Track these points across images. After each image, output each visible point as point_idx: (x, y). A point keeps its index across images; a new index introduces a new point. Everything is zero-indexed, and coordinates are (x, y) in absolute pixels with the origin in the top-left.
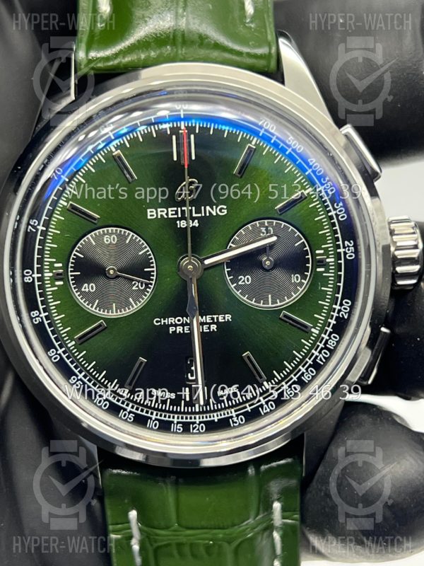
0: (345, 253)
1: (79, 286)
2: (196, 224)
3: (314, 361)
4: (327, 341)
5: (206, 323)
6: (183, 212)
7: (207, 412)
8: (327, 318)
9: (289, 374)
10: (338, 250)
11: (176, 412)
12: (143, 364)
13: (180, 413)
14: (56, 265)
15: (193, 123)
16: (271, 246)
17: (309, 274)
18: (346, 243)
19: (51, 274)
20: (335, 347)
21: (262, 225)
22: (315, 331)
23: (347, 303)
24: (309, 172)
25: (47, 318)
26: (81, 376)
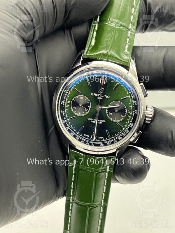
0: (134, 113)
1: (73, 107)
2: (102, 99)
3: (122, 135)
4: (126, 132)
6: (99, 95)
7: (95, 142)
8: (127, 126)
9: (116, 137)
11: (88, 140)
12: (83, 128)
13: (89, 140)
14: (68, 101)
15: (106, 76)
16: (118, 107)
17: (125, 115)
18: (135, 110)
19: (67, 103)
20: (128, 133)
21: (117, 102)
22: (124, 129)
23: (133, 124)
24: (130, 92)
25: (64, 113)
26: (69, 127)
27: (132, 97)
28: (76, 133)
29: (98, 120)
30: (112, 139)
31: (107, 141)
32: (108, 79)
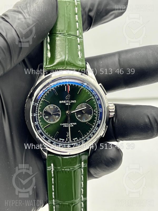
0: (100, 111)
1: (45, 117)
2: (70, 104)
3: (93, 133)
4: (96, 129)
6: (67, 102)
7: (71, 143)
8: (96, 124)
9: (88, 135)
10: (98, 110)
11: (64, 143)
12: (58, 133)
14: (40, 112)
15: (70, 83)
16: (85, 109)
17: (92, 115)
18: (100, 109)
19: (39, 114)
21: (83, 104)
22: (93, 127)
23: (100, 121)
24: (93, 94)
25: (38, 123)
26: (45, 136)
27: (95, 97)
28: (52, 139)
29: (70, 124)
30: (85, 138)
31: (81, 140)
32: (71, 86)
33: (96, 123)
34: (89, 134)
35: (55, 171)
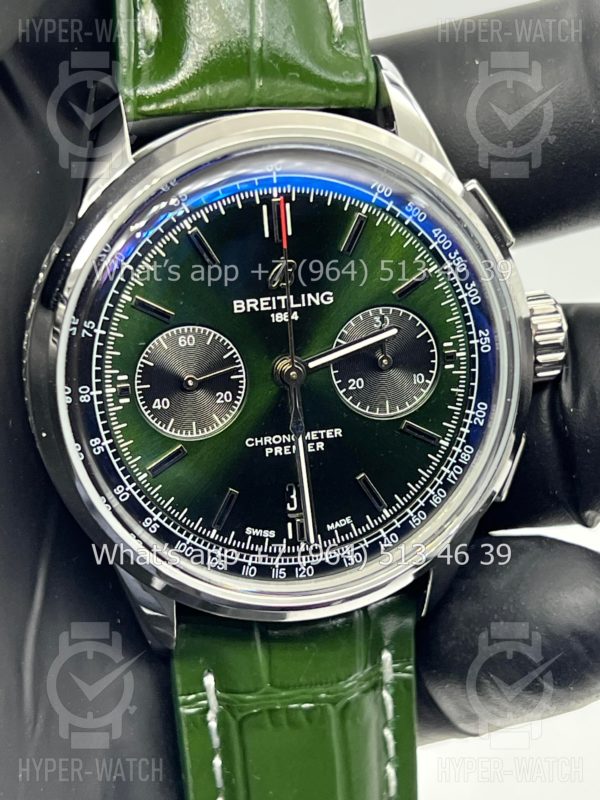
0: (479, 345)
1: (149, 403)
2: (295, 317)
3: (445, 480)
4: (459, 454)
5: (311, 441)
8: (458, 426)
9: (414, 498)
10: (471, 342)
12: (235, 497)
14: (120, 378)
15: (288, 188)
17: (434, 372)
18: (481, 332)
19: (114, 390)
21: (376, 313)
22: (445, 443)
23: (483, 406)
24: (434, 245)
25: (112, 446)
26: (157, 517)
28: (200, 535)
29: (308, 437)
30: (395, 514)
31: (372, 530)
32: (301, 205)
33: (461, 424)
34: (420, 491)
35: (230, 718)
